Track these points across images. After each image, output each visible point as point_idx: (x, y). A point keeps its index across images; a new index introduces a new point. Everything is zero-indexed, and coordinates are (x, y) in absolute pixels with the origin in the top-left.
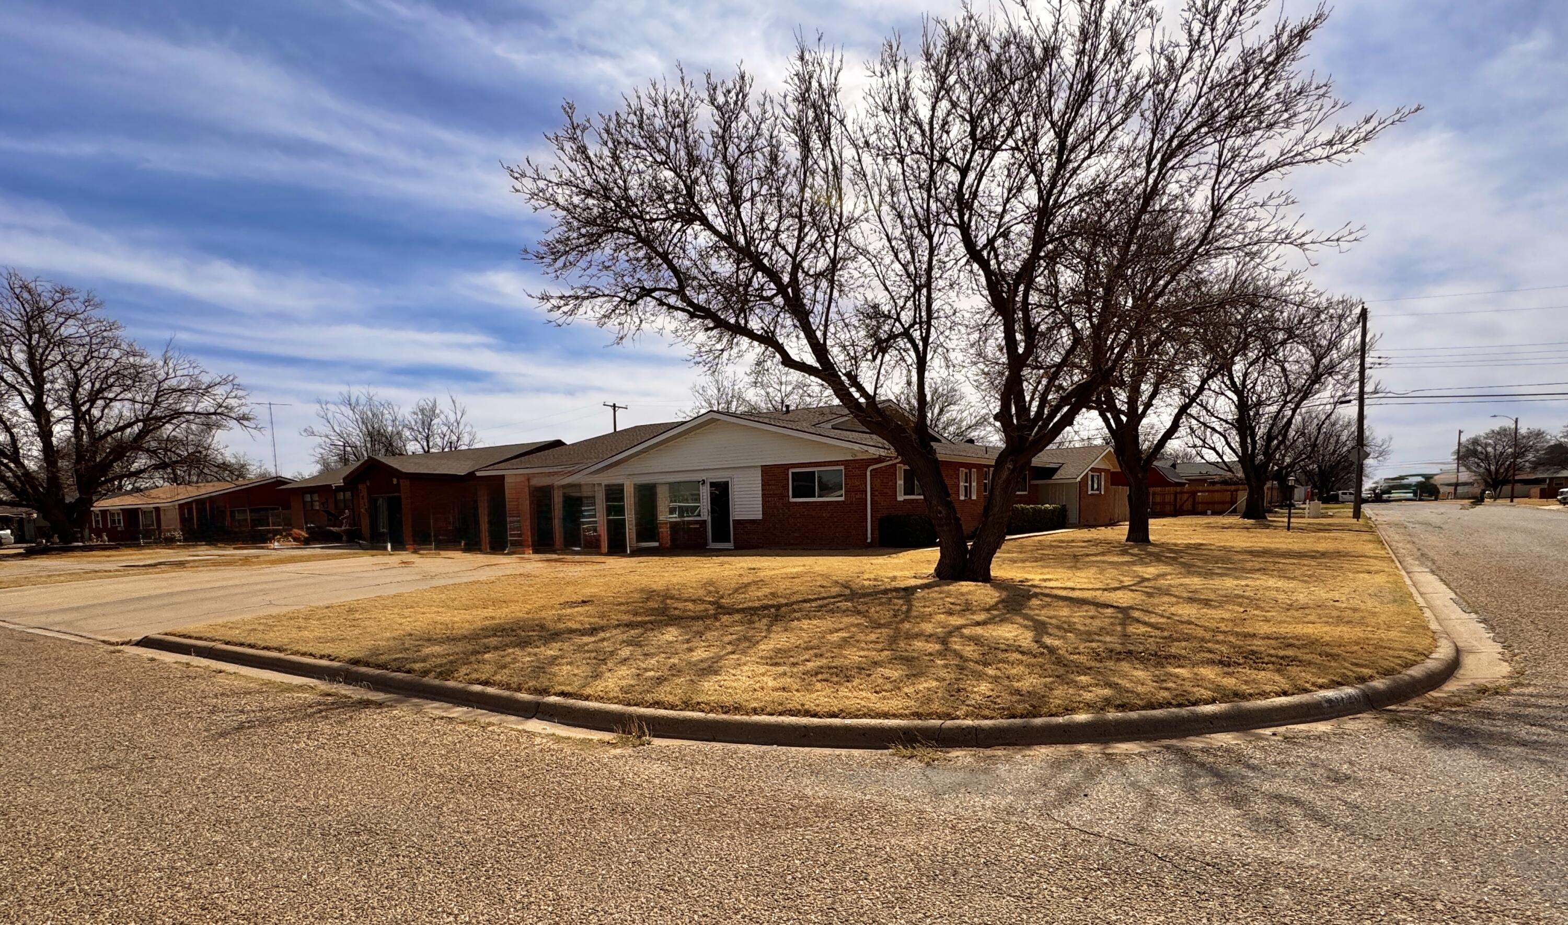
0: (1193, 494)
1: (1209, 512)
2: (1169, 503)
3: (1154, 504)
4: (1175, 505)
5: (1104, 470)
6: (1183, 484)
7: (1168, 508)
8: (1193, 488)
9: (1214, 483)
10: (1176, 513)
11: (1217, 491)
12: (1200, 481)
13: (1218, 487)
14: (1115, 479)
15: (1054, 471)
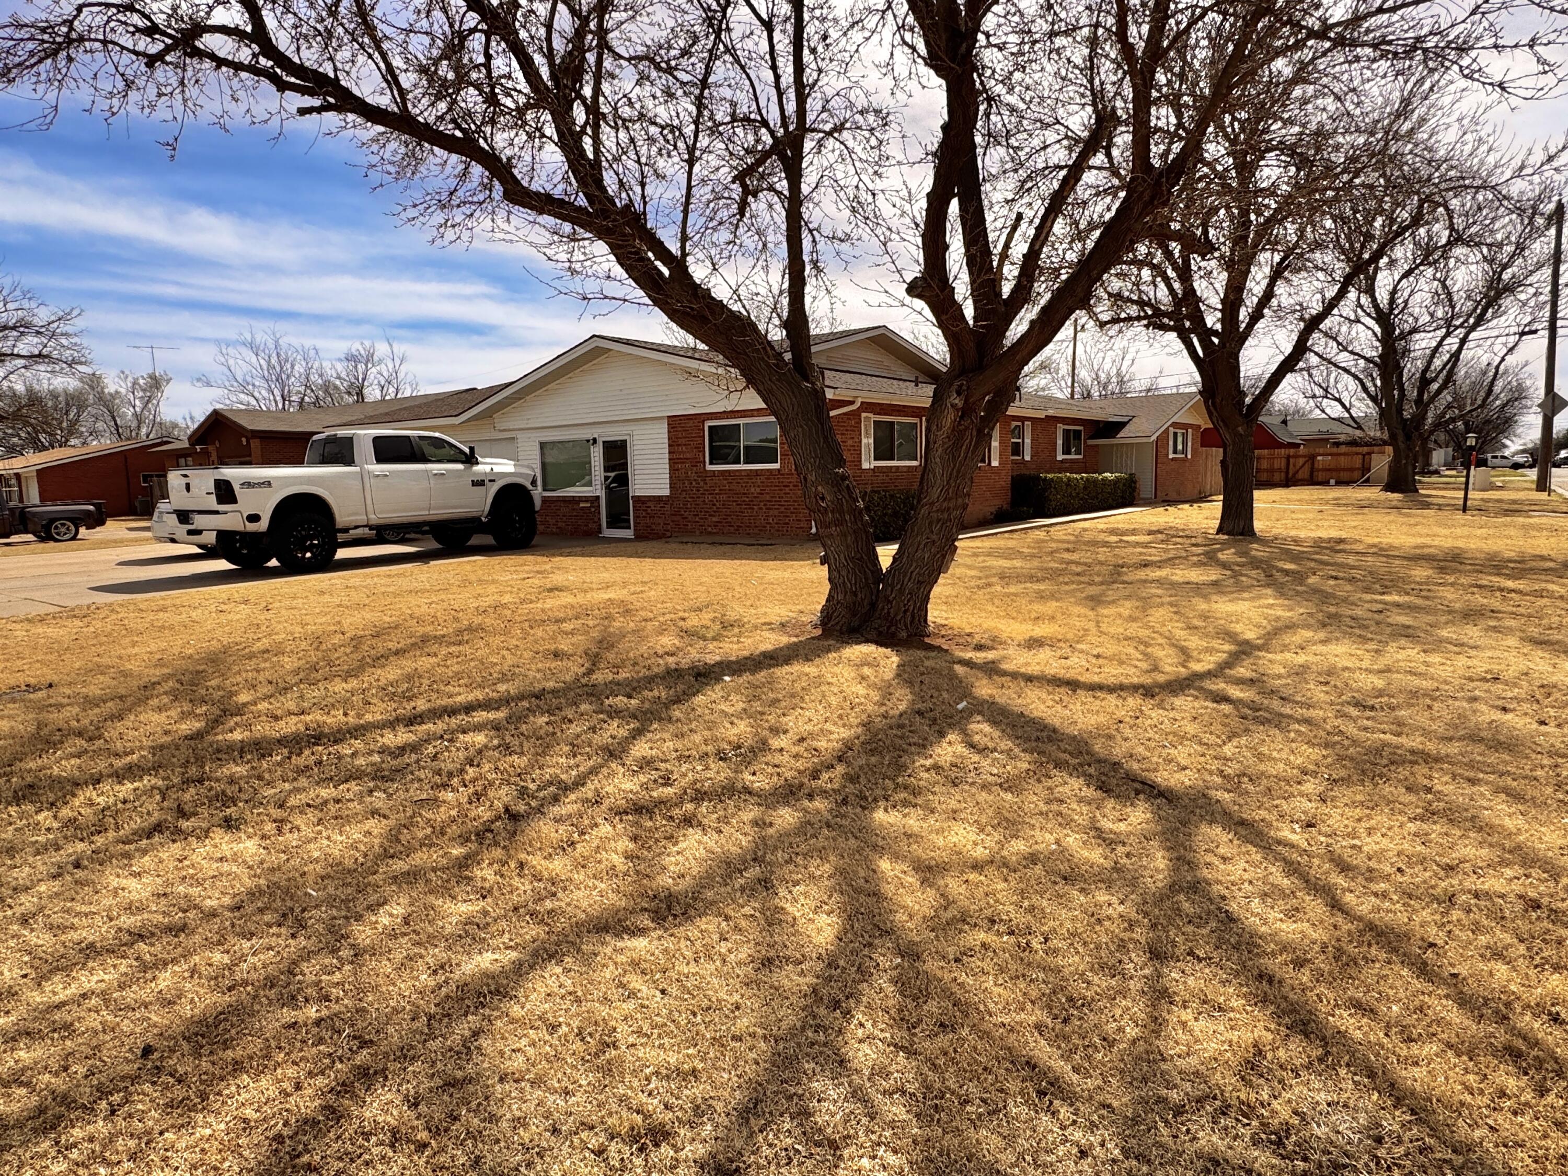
0: (1312, 458)
1: (1332, 482)
2: (1280, 470)
3: (1258, 470)
4: (1287, 473)
5: (1191, 426)
6: (1297, 446)
7: (1277, 477)
8: (1312, 451)
9: (1337, 444)
10: (1288, 483)
11: (1345, 454)
12: (1322, 441)
13: (1343, 449)
14: (1207, 439)
15: (1121, 426)
